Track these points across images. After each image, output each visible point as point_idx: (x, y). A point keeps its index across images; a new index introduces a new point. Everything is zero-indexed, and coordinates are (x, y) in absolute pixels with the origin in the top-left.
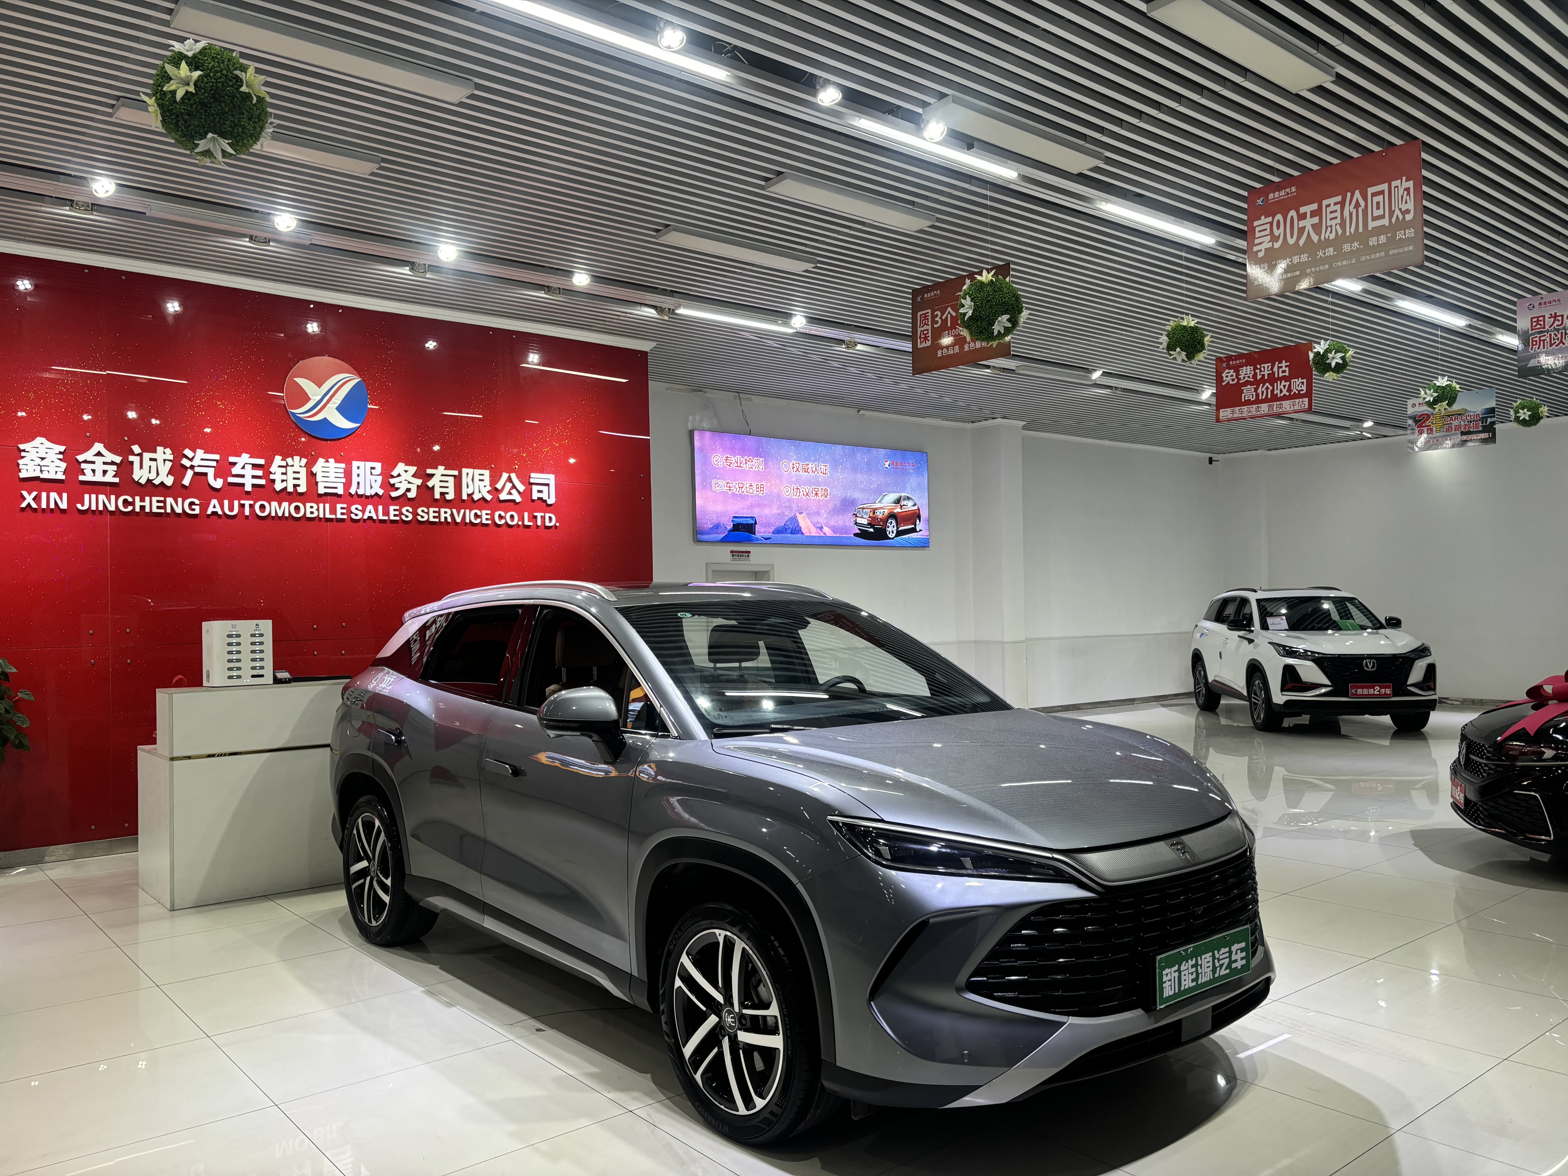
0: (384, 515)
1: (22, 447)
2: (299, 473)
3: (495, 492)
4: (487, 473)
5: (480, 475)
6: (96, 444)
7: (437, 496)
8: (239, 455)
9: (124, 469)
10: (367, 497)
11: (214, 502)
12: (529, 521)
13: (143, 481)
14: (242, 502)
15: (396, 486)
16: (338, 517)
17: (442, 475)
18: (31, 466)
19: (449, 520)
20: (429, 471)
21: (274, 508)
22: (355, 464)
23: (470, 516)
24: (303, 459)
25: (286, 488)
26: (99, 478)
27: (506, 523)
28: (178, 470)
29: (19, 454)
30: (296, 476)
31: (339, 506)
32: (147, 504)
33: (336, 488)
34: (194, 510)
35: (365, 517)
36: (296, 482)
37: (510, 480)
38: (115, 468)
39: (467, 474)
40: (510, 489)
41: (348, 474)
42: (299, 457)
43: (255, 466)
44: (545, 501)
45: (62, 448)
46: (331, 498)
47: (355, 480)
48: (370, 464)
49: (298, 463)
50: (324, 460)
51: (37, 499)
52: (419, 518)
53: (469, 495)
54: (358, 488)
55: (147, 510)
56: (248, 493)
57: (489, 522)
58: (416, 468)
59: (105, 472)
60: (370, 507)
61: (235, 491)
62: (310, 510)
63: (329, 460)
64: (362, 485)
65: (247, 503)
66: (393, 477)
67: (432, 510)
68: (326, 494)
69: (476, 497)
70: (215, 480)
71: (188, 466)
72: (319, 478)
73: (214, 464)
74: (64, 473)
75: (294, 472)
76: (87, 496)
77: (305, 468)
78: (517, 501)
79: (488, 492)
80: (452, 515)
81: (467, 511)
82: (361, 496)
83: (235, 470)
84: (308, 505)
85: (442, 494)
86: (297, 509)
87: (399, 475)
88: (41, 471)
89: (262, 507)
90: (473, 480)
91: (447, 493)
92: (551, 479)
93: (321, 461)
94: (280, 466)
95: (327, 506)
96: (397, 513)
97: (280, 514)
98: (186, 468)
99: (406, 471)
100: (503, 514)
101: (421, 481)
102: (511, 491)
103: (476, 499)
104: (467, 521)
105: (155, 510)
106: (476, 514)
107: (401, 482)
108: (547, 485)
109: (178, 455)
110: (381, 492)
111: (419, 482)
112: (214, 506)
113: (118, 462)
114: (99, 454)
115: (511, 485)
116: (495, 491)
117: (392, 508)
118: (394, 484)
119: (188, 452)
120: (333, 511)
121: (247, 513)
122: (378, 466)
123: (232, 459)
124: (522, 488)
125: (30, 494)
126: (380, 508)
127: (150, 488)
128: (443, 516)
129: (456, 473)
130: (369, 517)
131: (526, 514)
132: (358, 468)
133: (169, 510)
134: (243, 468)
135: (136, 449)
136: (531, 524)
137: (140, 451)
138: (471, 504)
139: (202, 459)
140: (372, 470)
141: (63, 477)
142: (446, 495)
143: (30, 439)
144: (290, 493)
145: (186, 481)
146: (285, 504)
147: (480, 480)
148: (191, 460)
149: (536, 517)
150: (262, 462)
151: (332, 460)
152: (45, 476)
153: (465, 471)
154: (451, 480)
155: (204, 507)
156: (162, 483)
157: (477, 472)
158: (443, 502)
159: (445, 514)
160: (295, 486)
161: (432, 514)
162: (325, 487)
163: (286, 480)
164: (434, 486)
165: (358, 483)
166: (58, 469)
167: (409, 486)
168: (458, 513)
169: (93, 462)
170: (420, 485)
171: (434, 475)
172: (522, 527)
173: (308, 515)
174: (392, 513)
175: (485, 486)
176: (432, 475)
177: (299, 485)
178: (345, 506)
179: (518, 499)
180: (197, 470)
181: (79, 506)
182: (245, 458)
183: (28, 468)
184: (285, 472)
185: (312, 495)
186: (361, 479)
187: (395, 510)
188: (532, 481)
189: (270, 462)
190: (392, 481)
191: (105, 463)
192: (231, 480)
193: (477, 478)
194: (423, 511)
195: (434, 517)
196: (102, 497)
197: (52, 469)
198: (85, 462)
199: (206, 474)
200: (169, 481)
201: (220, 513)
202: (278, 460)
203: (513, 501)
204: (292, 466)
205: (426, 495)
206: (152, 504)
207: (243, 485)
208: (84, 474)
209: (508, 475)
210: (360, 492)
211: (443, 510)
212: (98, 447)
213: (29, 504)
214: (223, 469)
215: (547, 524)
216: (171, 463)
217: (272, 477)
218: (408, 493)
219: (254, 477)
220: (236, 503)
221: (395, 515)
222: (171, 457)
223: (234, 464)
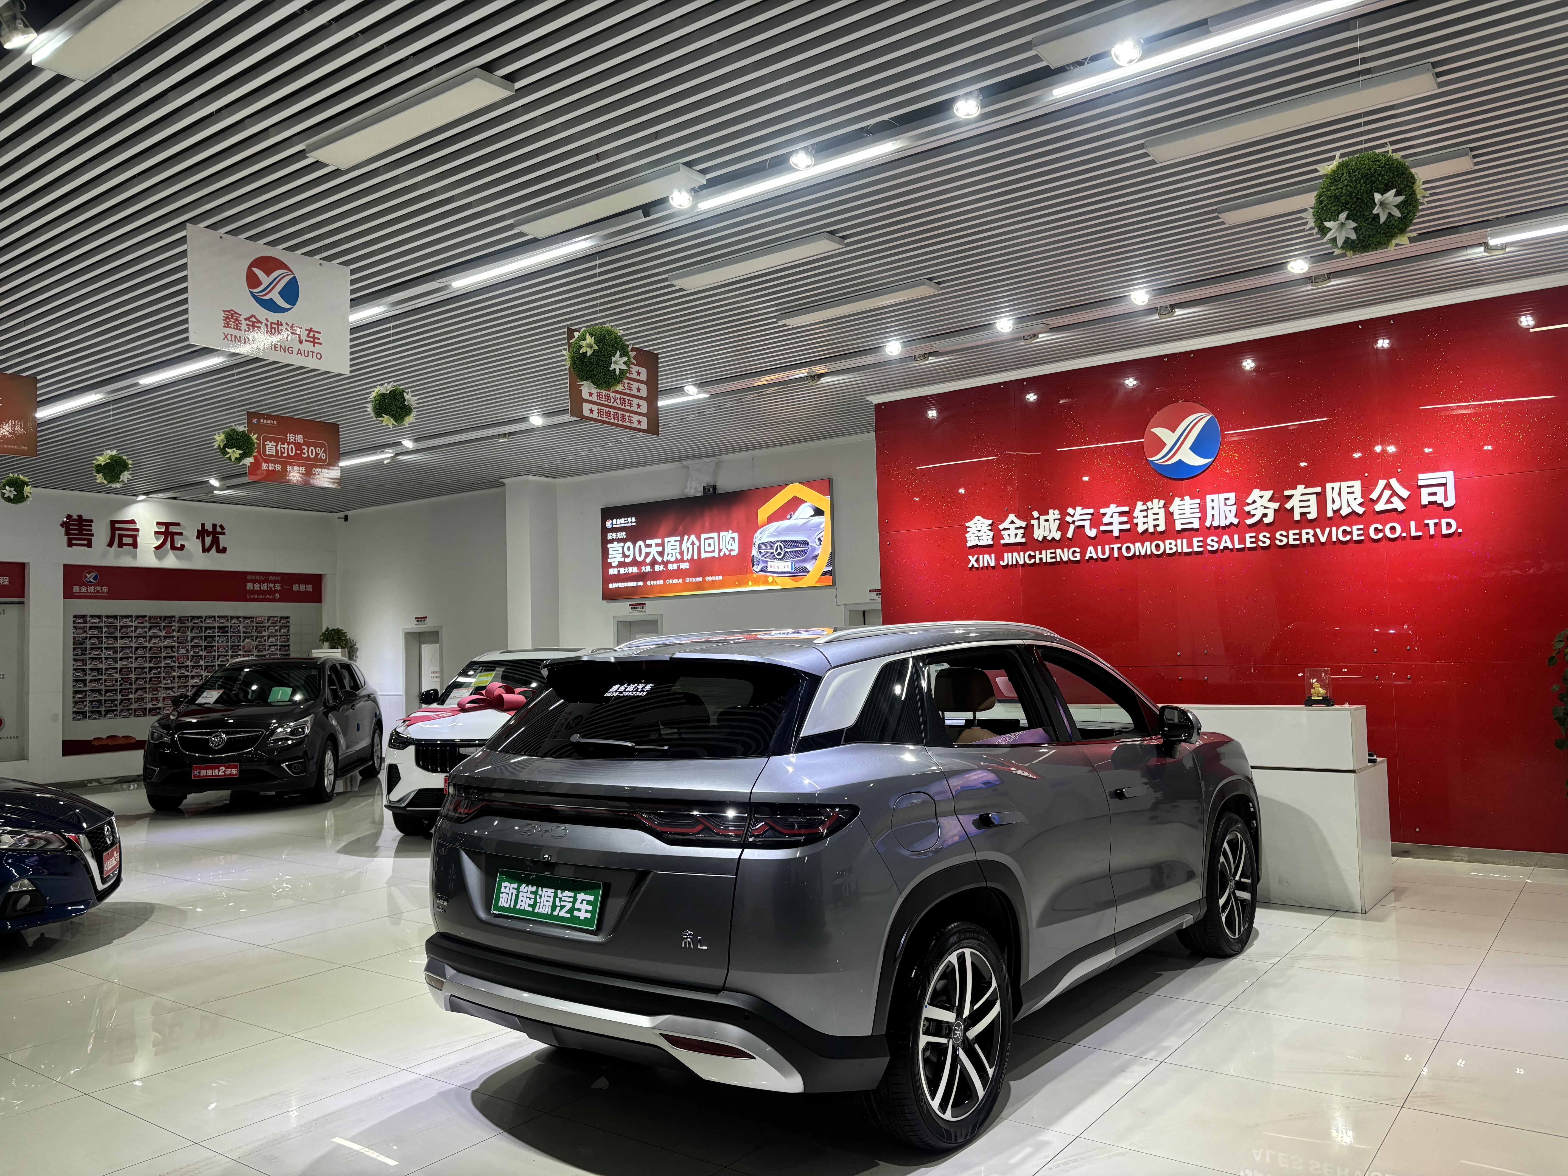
0: (1239, 544)
1: (967, 524)
2: (1158, 514)
3: (1371, 503)
4: (1357, 484)
5: (1348, 487)
6: (1010, 515)
7: (1297, 517)
8: (1108, 507)
9: (1028, 530)
10: (1224, 528)
11: (1091, 548)
12: (1416, 531)
13: (1040, 539)
14: (1112, 546)
15: (1252, 513)
16: (1195, 550)
17: (1302, 495)
18: (973, 538)
19: (1312, 540)
20: (1287, 493)
21: (1139, 548)
22: (1209, 498)
23: (1337, 534)
24: (1161, 501)
25: (1147, 529)
26: (1013, 540)
27: (1385, 535)
28: (1063, 526)
29: (965, 530)
30: (1156, 517)
31: (1195, 540)
32: (1043, 556)
33: (1192, 523)
34: (1076, 557)
35: (1221, 548)
36: (1156, 523)
37: (1388, 486)
38: (1022, 531)
39: (1333, 488)
40: (1391, 496)
41: (1203, 508)
42: (1157, 500)
43: (1121, 514)
44: (1441, 504)
45: (990, 522)
46: (1188, 533)
47: (1209, 512)
48: (1223, 496)
49: (1157, 505)
50: (1180, 499)
51: (977, 560)
52: (1278, 542)
53: (1335, 512)
54: (1213, 520)
55: (1044, 561)
56: (1117, 537)
57: (1362, 538)
58: (1272, 492)
59: (1016, 535)
60: (1226, 537)
61: (1105, 537)
62: (1169, 546)
63: (1185, 498)
64: (1216, 517)
65: (1116, 546)
66: (1248, 504)
67: (1291, 532)
68: (1183, 530)
69: (1344, 512)
70: (1091, 530)
71: (1071, 522)
72: (1176, 516)
73: (1089, 517)
74: (993, 539)
75: (1154, 514)
76: (1006, 555)
77: (1163, 509)
78: (1399, 510)
79: (1360, 505)
80: (1315, 535)
81: (1334, 529)
82: (1218, 527)
83: (1106, 520)
84: (1167, 542)
85: (1303, 515)
86: (1158, 546)
87: (1254, 502)
88: (979, 540)
89: (1128, 549)
90: (1340, 494)
91: (1309, 513)
92: (1448, 477)
93: (1177, 500)
94: (1141, 511)
95: (1185, 541)
96: (1254, 540)
97: (1143, 553)
98: (1069, 523)
99: (1261, 497)
100: (1380, 527)
101: (1278, 504)
102: (1392, 500)
103: (1343, 515)
104: (1334, 539)
105: (1049, 560)
106: (1344, 531)
107: (1256, 509)
108: (1444, 485)
109: (1064, 514)
110: (1236, 521)
111: (1276, 505)
112: (1091, 552)
113: (1024, 526)
114: (1012, 522)
115: (1391, 492)
116: (1368, 502)
117: (1248, 536)
118: (1249, 511)
119: (1070, 511)
120: (1190, 545)
121: (1116, 555)
122: (1232, 496)
123: (1102, 511)
124: (1405, 494)
125: (973, 557)
126: (1236, 537)
127: (1047, 544)
128: (1304, 537)
129: (1318, 489)
130: (1224, 547)
131: (1413, 524)
132: (1213, 501)
133: (1058, 560)
134: (1112, 517)
135: (1035, 514)
136: (1420, 534)
137: (1038, 515)
138: (1338, 519)
139: (1081, 515)
140: (1226, 501)
141: (992, 543)
142: (1307, 515)
143: (972, 518)
144: (1152, 533)
145: (1070, 535)
146: (1147, 544)
147: (1348, 493)
148: (1073, 516)
149: (1428, 525)
150: (1126, 509)
151: (1187, 498)
152: (981, 543)
153: (1329, 486)
154: (1313, 498)
155: (1083, 553)
156: (1053, 538)
157: (1344, 485)
158: (1305, 522)
159: (1307, 535)
160: (1155, 526)
161: (1291, 537)
162: (1182, 524)
163: (1147, 522)
164: (1293, 508)
165: (1213, 515)
166: (988, 537)
167: (1266, 511)
168: (1323, 534)
169: (1009, 529)
170: (1277, 508)
171: (1292, 496)
172: (1409, 539)
173: (1168, 551)
174: (1248, 540)
175: (1355, 499)
176: (1291, 497)
177: (1158, 525)
178: (1201, 539)
179: (1401, 507)
180: (1077, 524)
181: (1001, 563)
182: (1113, 508)
183: (972, 541)
184: (1146, 515)
185: (1170, 533)
186: (1216, 512)
187: (1251, 537)
188: (1420, 483)
189: (1133, 507)
190: (1247, 509)
191: (1016, 528)
192: (1102, 528)
193: (1344, 491)
194: (1281, 535)
195: (1294, 540)
196: (1015, 554)
197: (985, 538)
198: (1005, 529)
199: (1083, 527)
200: (1058, 536)
201: (1095, 557)
202: (1140, 505)
203: (1395, 510)
204: (1152, 508)
205: (1284, 519)
206: (1046, 556)
207: (1111, 531)
208: (1004, 539)
209: (1385, 481)
210: (1215, 524)
211: (1304, 532)
212: (1012, 517)
213: (973, 565)
214: (1096, 520)
215: (1445, 531)
216: (1058, 521)
217: (1135, 521)
218: (1264, 519)
219: (1121, 523)
220: (1107, 547)
221: (1251, 543)
222: (1059, 517)
223: (1104, 514)
